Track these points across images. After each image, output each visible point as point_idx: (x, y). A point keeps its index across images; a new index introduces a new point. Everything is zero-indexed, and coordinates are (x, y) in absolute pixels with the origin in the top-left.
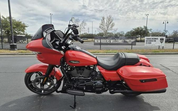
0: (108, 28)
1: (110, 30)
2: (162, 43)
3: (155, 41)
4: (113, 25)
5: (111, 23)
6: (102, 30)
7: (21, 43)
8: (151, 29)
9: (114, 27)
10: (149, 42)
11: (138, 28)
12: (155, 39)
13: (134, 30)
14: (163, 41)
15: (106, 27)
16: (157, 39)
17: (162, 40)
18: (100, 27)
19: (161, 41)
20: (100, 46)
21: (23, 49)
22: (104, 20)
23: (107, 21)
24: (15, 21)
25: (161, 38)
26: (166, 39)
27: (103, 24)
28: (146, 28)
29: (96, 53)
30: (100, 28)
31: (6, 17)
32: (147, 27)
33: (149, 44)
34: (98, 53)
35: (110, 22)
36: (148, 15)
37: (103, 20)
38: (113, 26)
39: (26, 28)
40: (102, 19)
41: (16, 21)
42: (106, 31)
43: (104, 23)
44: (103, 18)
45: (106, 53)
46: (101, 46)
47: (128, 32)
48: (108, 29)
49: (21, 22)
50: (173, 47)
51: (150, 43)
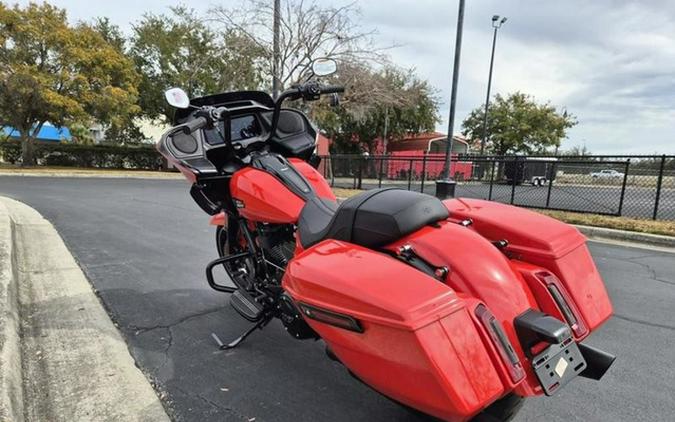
7: (533, 184)
21: (536, 207)
24: (532, 108)
31: (505, 98)
39: (566, 130)
41: (538, 108)
49: (554, 110)
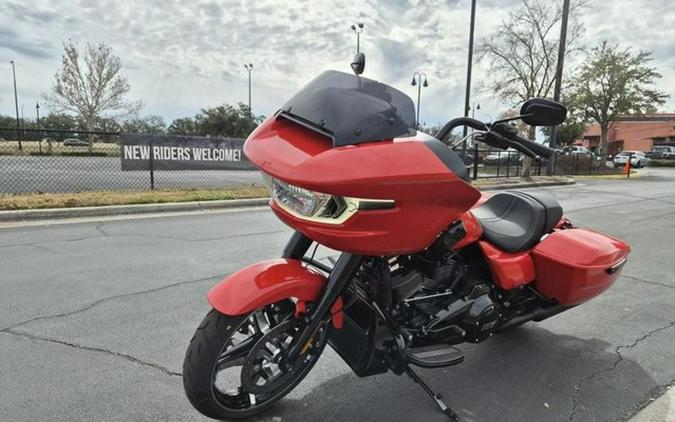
0: (97, 96)
1: (111, 106)
4: (119, 89)
5: (113, 80)
6: (72, 103)
8: (262, 116)
9: (125, 98)
11: (221, 109)
13: (206, 116)
15: (88, 94)
18: (59, 90)
20: (152, 174)
22: (76, 63)
23: (91, 69)
27: (71, 77)
28: (247, 111)
29: (153, 202)
30: (59, 96)
32: (250, 109)
34: (159, 202)
35: (105, 71)
36: (251, 66)
37: (70, 62)
38: (120, 92)
40: (67, 57)
42: (92, 109)
43: (76, 73)
44: (69, 53)
45: (197, 203)
46: (155, 173)
47: (179, 121)
48: (97, 102)
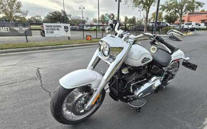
2: (67, 32)
3: (58, 29)
8: (70, 15)
10: (50, 31)
12: (58, 26)
13: (51, 15)
14: (67, 30)
16: (60, 26)
17: (66, 28)
19: (65, 30)
25: (65, 26)
26: (71, 27)
32: (65, 12)
33: (51, 34)
50: (84, 37)
51: (52, 32)
